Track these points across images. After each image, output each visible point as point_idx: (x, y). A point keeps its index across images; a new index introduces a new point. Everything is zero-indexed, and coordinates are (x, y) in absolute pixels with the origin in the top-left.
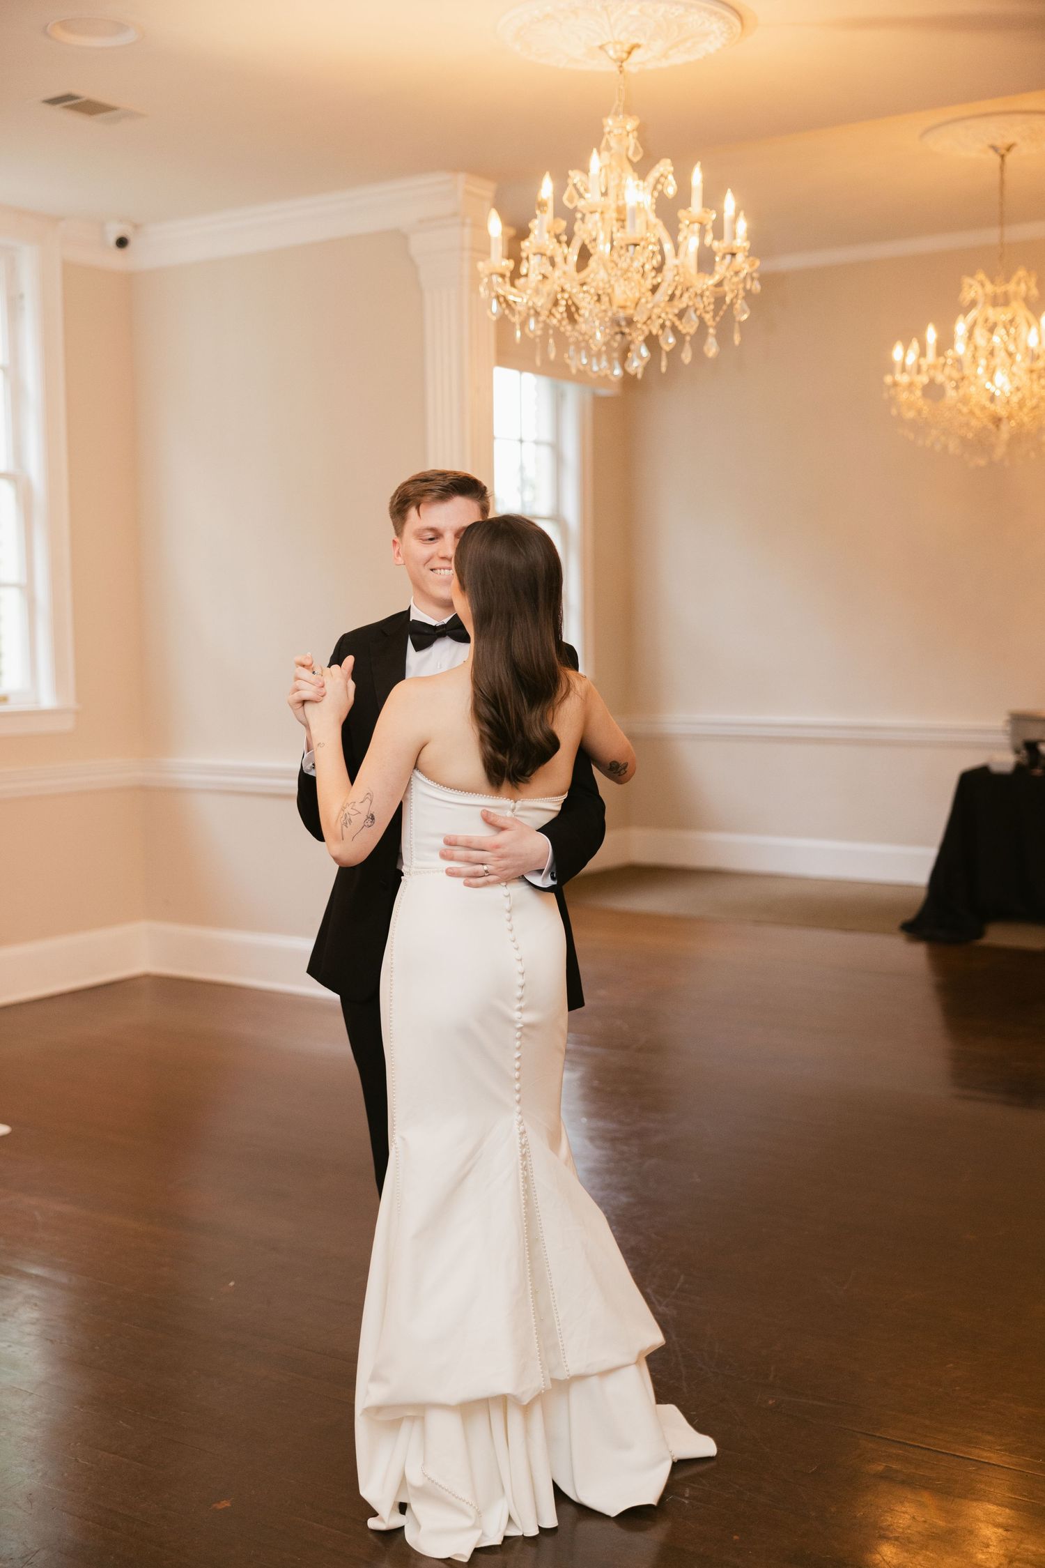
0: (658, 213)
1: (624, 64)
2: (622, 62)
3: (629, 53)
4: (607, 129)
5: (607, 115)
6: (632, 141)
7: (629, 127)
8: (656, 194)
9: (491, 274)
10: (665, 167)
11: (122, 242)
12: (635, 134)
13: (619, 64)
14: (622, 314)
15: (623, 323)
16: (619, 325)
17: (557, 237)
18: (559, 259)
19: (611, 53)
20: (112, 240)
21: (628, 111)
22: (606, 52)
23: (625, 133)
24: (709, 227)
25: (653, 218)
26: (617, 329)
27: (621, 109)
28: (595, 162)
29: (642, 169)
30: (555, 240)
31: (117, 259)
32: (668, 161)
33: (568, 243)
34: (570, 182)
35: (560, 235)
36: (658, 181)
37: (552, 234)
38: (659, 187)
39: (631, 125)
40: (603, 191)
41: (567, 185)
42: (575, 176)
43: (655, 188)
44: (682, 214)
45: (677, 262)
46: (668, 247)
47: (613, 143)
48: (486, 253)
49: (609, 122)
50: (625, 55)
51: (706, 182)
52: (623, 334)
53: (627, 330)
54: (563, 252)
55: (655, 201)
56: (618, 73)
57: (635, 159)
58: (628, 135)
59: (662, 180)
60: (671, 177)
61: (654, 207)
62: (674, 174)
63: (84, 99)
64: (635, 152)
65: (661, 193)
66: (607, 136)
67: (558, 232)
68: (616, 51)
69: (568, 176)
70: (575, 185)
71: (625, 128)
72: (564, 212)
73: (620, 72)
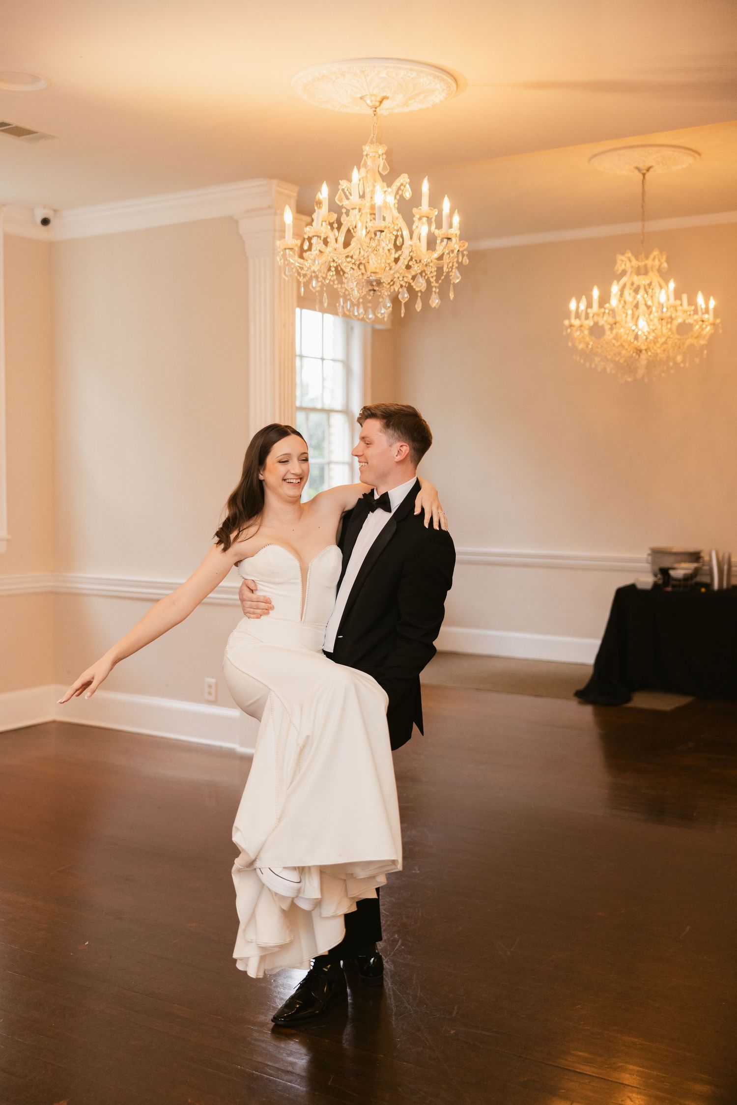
0: (399, 211)
1: (378, 109)
2: (376, 108)
3: (381, 102)
4: (365, 153)
5: (365, 144)
6: (381, 162)
7: (380, 152)
8: (398, 197)
9: (285, 249)
10: (404, 179)
11: (45, 222)
12: (384, 156)
13: (374, 109)
14: (372, 278)
15: (374, 284)
16: (373, 285)
17: (331, 224)
18: (331, 240)
19: (368, 102)
20: (39, 220)
21: (380, 141)
22: (365, 101)
23: (377, 156)
24: (433, 220)
25: (395, 213)
26: (371, 288)
27: (374, 140)
28: (355, 175)
29: (388, 179)
30: (329, 227)
31: (43, 233)
32: (406, 175)
33: (339, 228)
34: (340, 187)
35: (333, 223)
36: (399, 189)
37: (327, 223)
38: (400, 192)
39: (381, 150)
40: (361, 194)
41: (339, 190)
42: (343, 184)
43: (397, 193)
44: (415, 210)
45: (410, 243)
46: (406, 233)
47: (369, 162)
48: (282, 237)
49: (367, 149)
50: (378, 104)
51: (430, 189)
52: (374, 290)
53: (377, 288)
54: (335, 235)
55: (397, 201)
56: (373, 115)
57: (384, 174)
58: (379, 157)
59: (402, 187)
60: (408, 186)
61: (396, 205)
62: (409, 184)
63: (14, 125)
64: (384, 169)
65: (402, 196)
66: (365, 157)
67: (331, 221)
68: (372, 101)
69: (339, 184)
70: (343, 190)
71: (378, 152)
72: (335, 208)
73: (375, 115)
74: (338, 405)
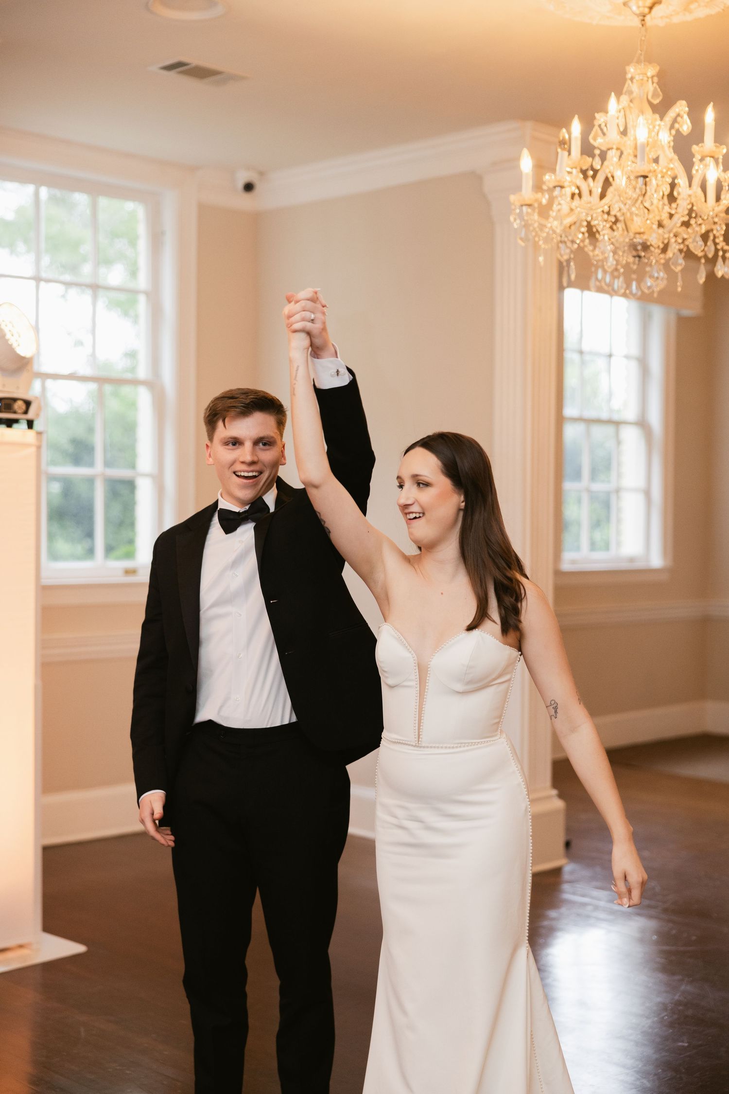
0: (676, 150)
1: (648, 18)
2: (644, 16)
3: (651, 8)
4: (629, 76)
5: (628, 64)
6: (650, 87)
7: (649, 74)
8: (673, 132)
9: (522, 206)
10: (681, 107)
11: (249, 187)
12: (656, 79)
13: (642, 18)
14: (638, 240)
15: (639, 247)
16: (636, 250)
17: (584, 173)
18: (585, 193)
19: (634, 8)
20: (240, 185)
21: (649, 60)
22: (630, 8)
23: (645, 79)
24: (720, 160)
25: (671, 154)
26: (634, 253)
27: (642, 58)
28: (613, 104)
29: (661, 109)
30: (581, 176)
31: (246, 202)
32: (684, 103)
33: (594, 177)
34: (596, 123)
35: (587, 170)
36: (675, 121)
37: (579, 170)
38: (677, 126)
39: (651, 71)
40: (622, 129)
41: (593, 126)
42: (600, 118)
43: (672, 127)
44: (695, 148)
45: (690, 192)
46: (682, 181)
47: (635, 88)
48: (518, 188)
49: (631, 70)
50: (647, 10)
51: (717, 120)
52: (640, 257)
53: (643, 254)
54: (589, 186)
55: (672, 138)
56: (641, 26)
57: (656, 101)
58: (648, 81)
59: (679, 119)
60: (686, 117)
61: (672, 144)
62: (689, 114)
63: (193, 65)
64: (655, 95)
65: (678, 131)
66: (629, 82)
67: (584, 168)
68: (639, 7)
69: (595, 118)
70: (600, 126)
71: (646, 74)
72: (587, 150)
73: (643, 25)
74: (631, 413)
